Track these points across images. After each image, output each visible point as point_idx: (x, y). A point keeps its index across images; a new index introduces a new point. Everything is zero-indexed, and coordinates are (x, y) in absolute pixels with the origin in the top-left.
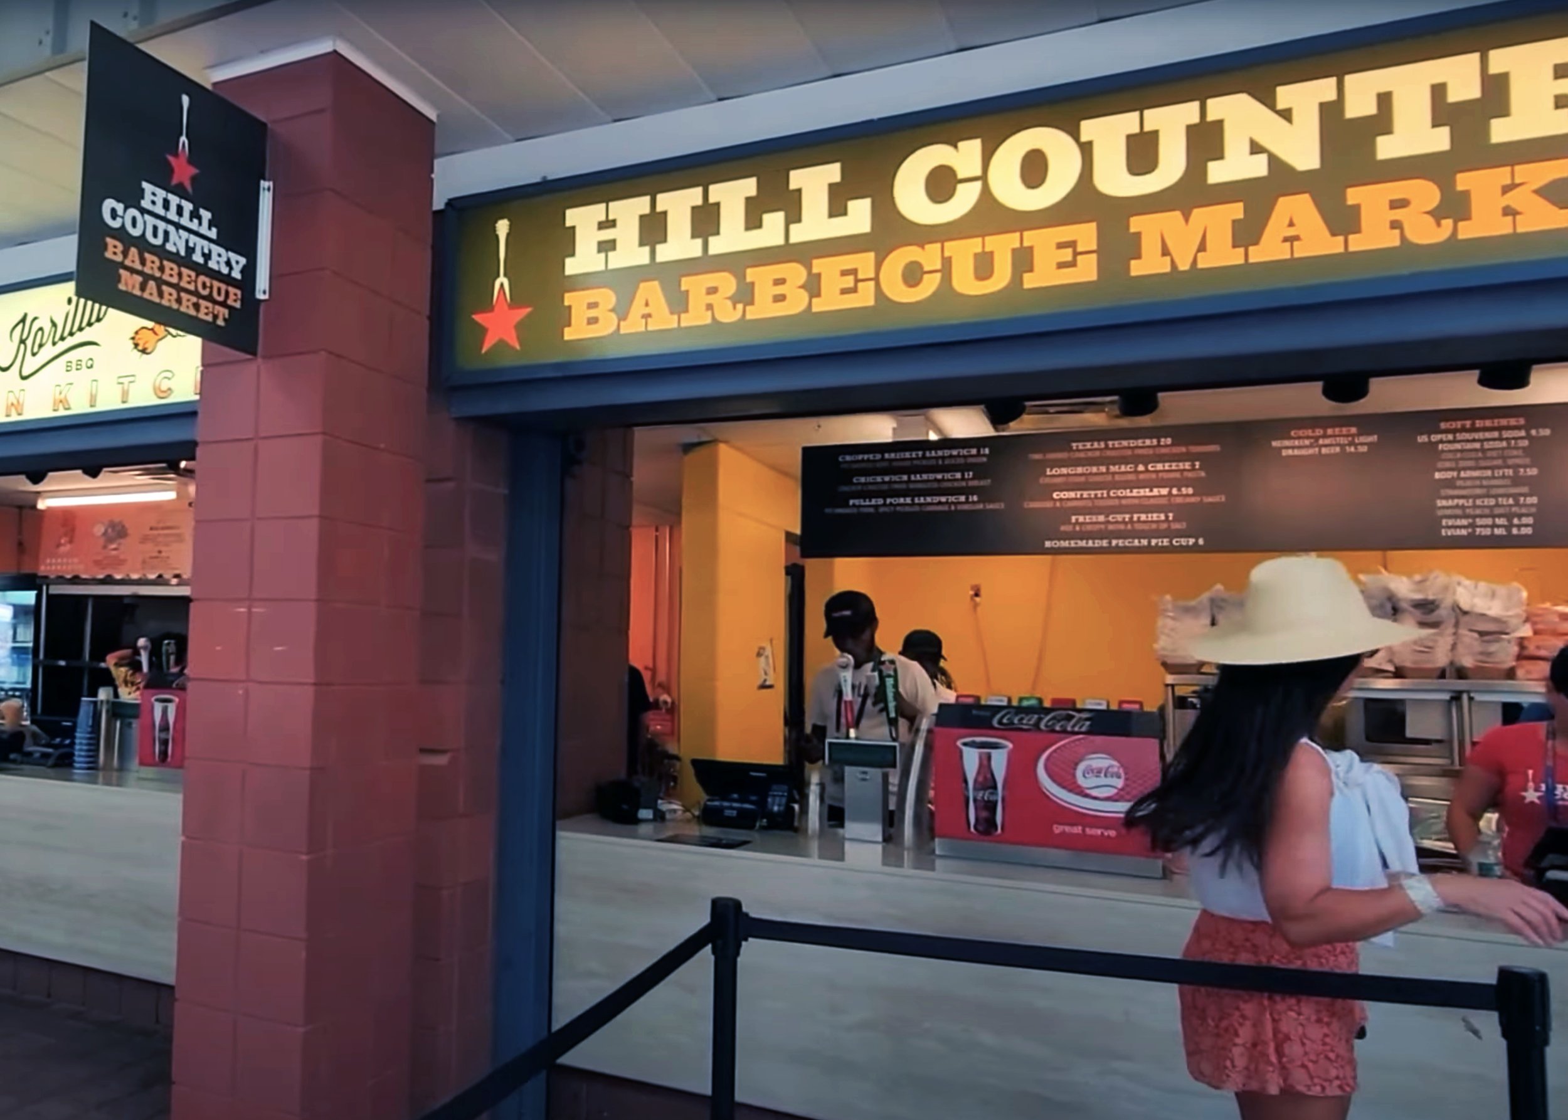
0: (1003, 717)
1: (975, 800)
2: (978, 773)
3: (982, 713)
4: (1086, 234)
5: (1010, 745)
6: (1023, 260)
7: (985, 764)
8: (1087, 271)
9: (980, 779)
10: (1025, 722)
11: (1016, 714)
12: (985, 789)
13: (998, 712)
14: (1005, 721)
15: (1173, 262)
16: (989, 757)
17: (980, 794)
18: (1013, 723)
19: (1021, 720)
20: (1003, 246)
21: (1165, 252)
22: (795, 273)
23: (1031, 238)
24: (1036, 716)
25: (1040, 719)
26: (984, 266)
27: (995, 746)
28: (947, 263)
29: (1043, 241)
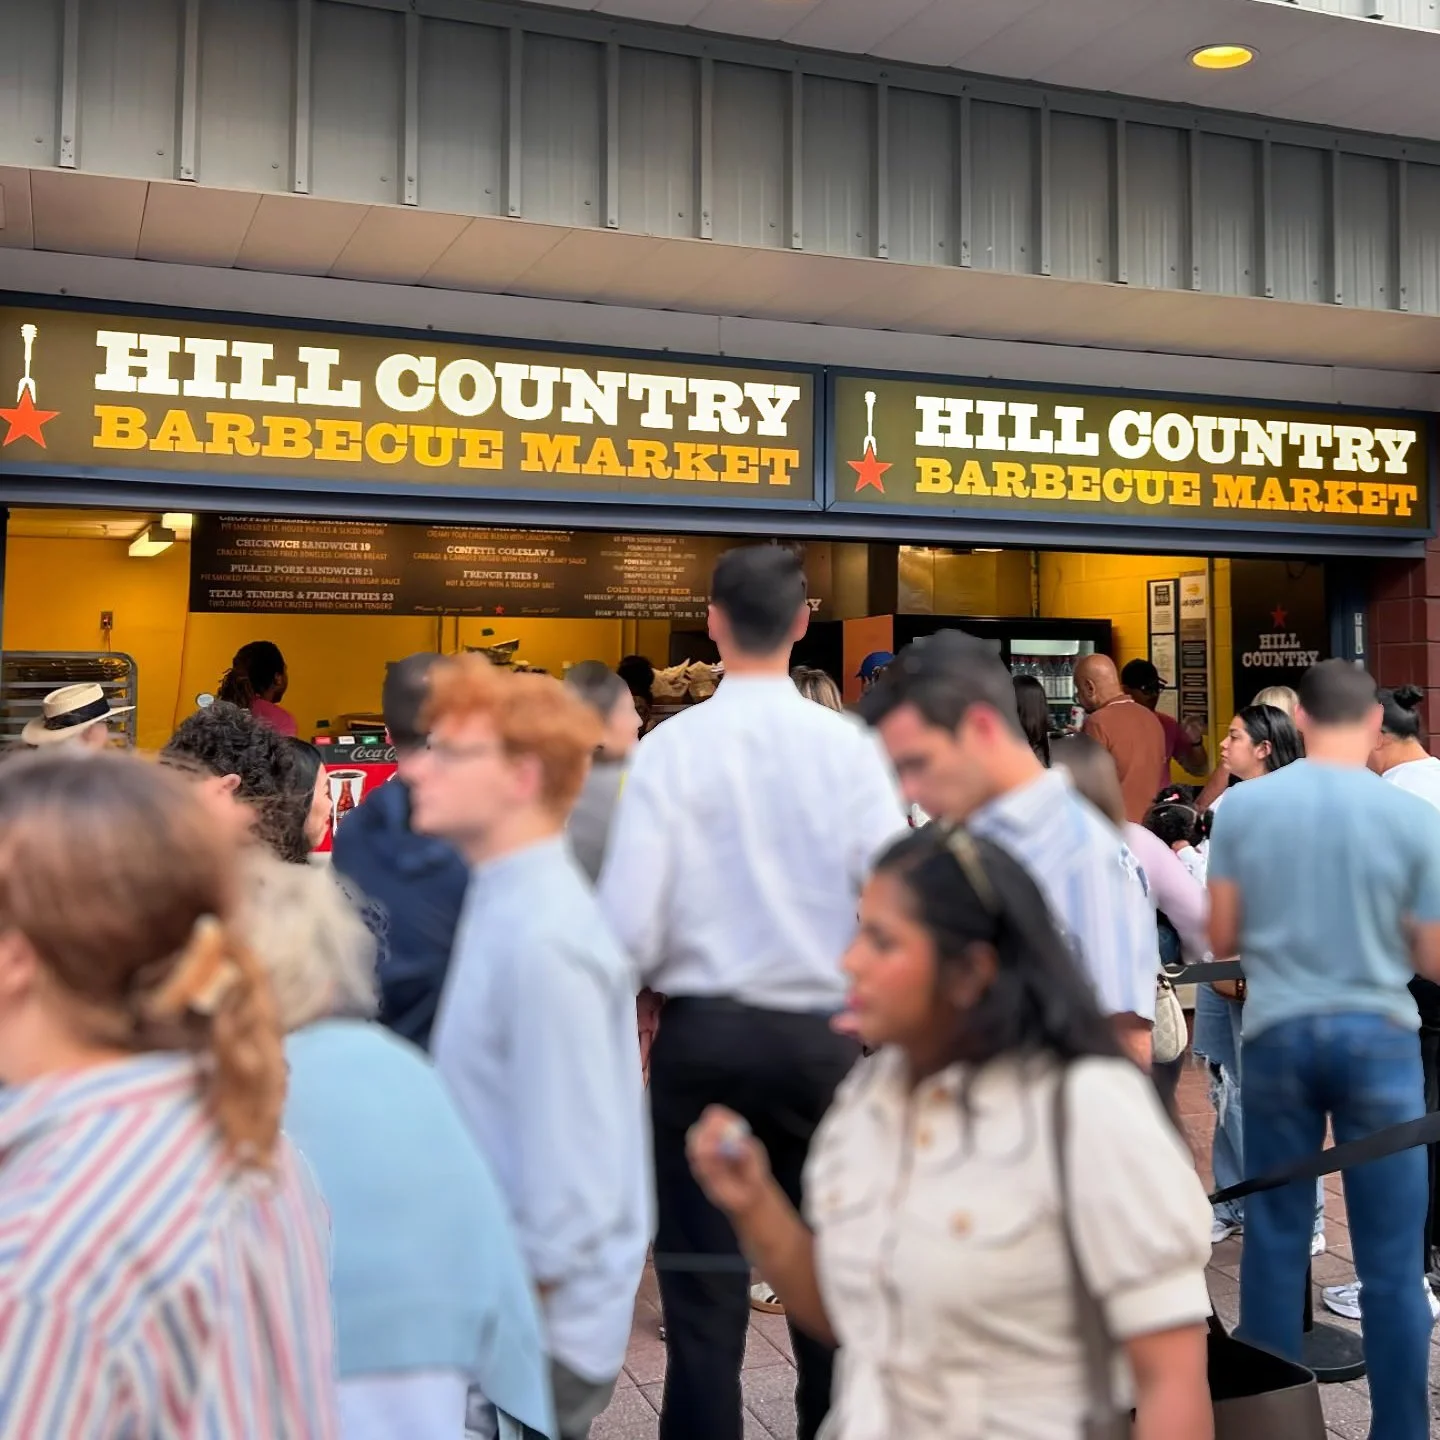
0: (357, 753)
1: (338, 819)
2: (341, 798)
3: (342, 751)
4: (497, 438)
5: (364, 774)
6: (459, 447)
7: (346, 791)
8: (496, 462)
9: (343, 802)
10: (373, 755)
11: (367, 750)
12: (345, 809)
13: (352, 751)
14: (359, 756)
15: (544, 465)
16: (349, 785)
17: (342, 814)
18: (364, 757)
19: (370, 754)
20: (447, 434)
21: (540, 459)
22: (302, 426)
23: (465, 433)
24: (380, 751)
25: (383, 753)
26: (435, 446)
27: (353, 776)
28: (411, 439)
29: (470, 435)
